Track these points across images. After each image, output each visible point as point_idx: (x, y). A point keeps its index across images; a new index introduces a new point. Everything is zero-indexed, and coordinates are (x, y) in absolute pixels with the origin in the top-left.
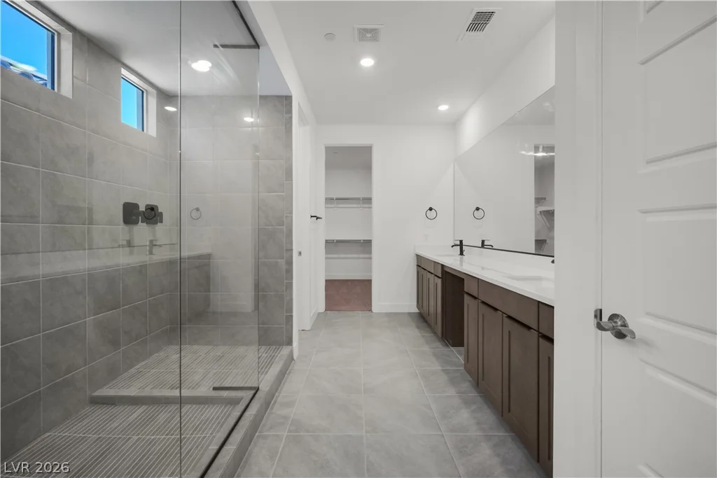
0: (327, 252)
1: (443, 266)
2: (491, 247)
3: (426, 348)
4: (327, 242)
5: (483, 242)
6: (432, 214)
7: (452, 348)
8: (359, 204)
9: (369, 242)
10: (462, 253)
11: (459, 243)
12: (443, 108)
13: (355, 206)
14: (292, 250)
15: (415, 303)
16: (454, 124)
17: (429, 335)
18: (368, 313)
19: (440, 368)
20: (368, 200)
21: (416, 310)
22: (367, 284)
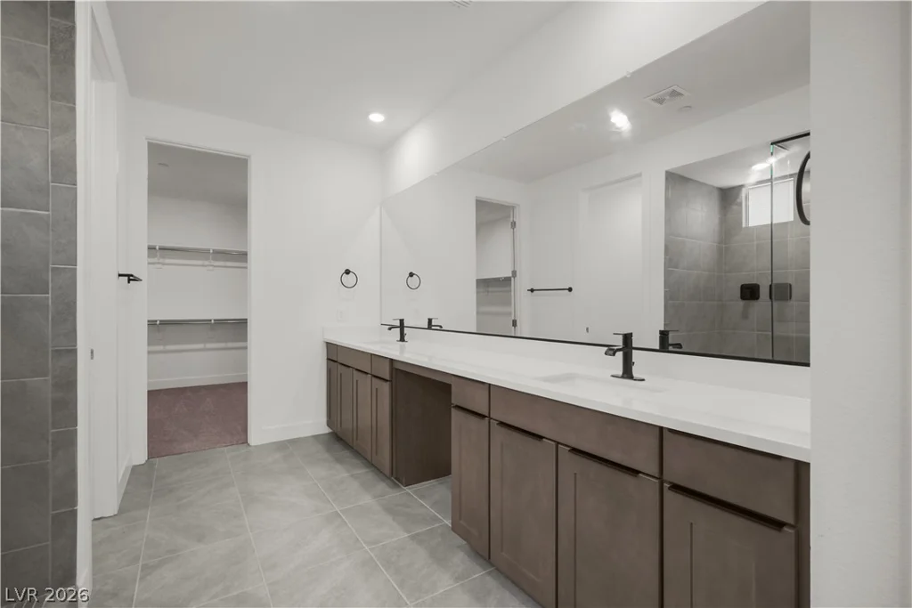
0: (149, 344)
1: (392, 360)
2: (440, 328)
3: (367, 500)
4: (152, 324)
5: (430, 321)
6: (349, 279)
7: (407, 489)
8: (207, 259)
9: (242, 323)
10: (402, 339)
11: (398, 323)
12: (377, 118)
13: (200, 262)
14: (75, 351)
15: (324, 419)
16: (383, 149)
17: (362, 471)
18: (242, 449)
19: (406, 535)
20: (242, 256)
21: (327, 430)
22: (239, 390)
